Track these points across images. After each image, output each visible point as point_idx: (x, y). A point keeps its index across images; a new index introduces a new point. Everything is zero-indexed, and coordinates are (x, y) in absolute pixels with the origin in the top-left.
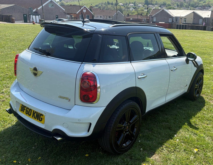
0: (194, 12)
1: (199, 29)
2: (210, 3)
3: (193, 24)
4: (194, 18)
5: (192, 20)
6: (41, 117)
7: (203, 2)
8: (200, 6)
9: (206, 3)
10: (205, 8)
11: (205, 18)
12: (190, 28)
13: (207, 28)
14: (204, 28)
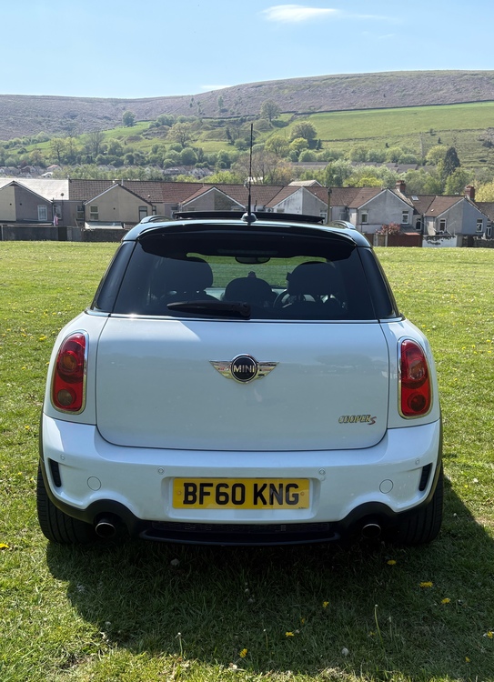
0: (14, 184)
1: (45, 239)
2: (42, 155)
3: (18, 221)
4: (19, 204)
5: (14, 209)
6: (292, 491)
7: (19, 150)
8: (11, 165)
9: (30, 155)
10: (28, 171)
11: (55, 203)
12: (13, 234)
13: (69, 233)
14: (61, 235)
